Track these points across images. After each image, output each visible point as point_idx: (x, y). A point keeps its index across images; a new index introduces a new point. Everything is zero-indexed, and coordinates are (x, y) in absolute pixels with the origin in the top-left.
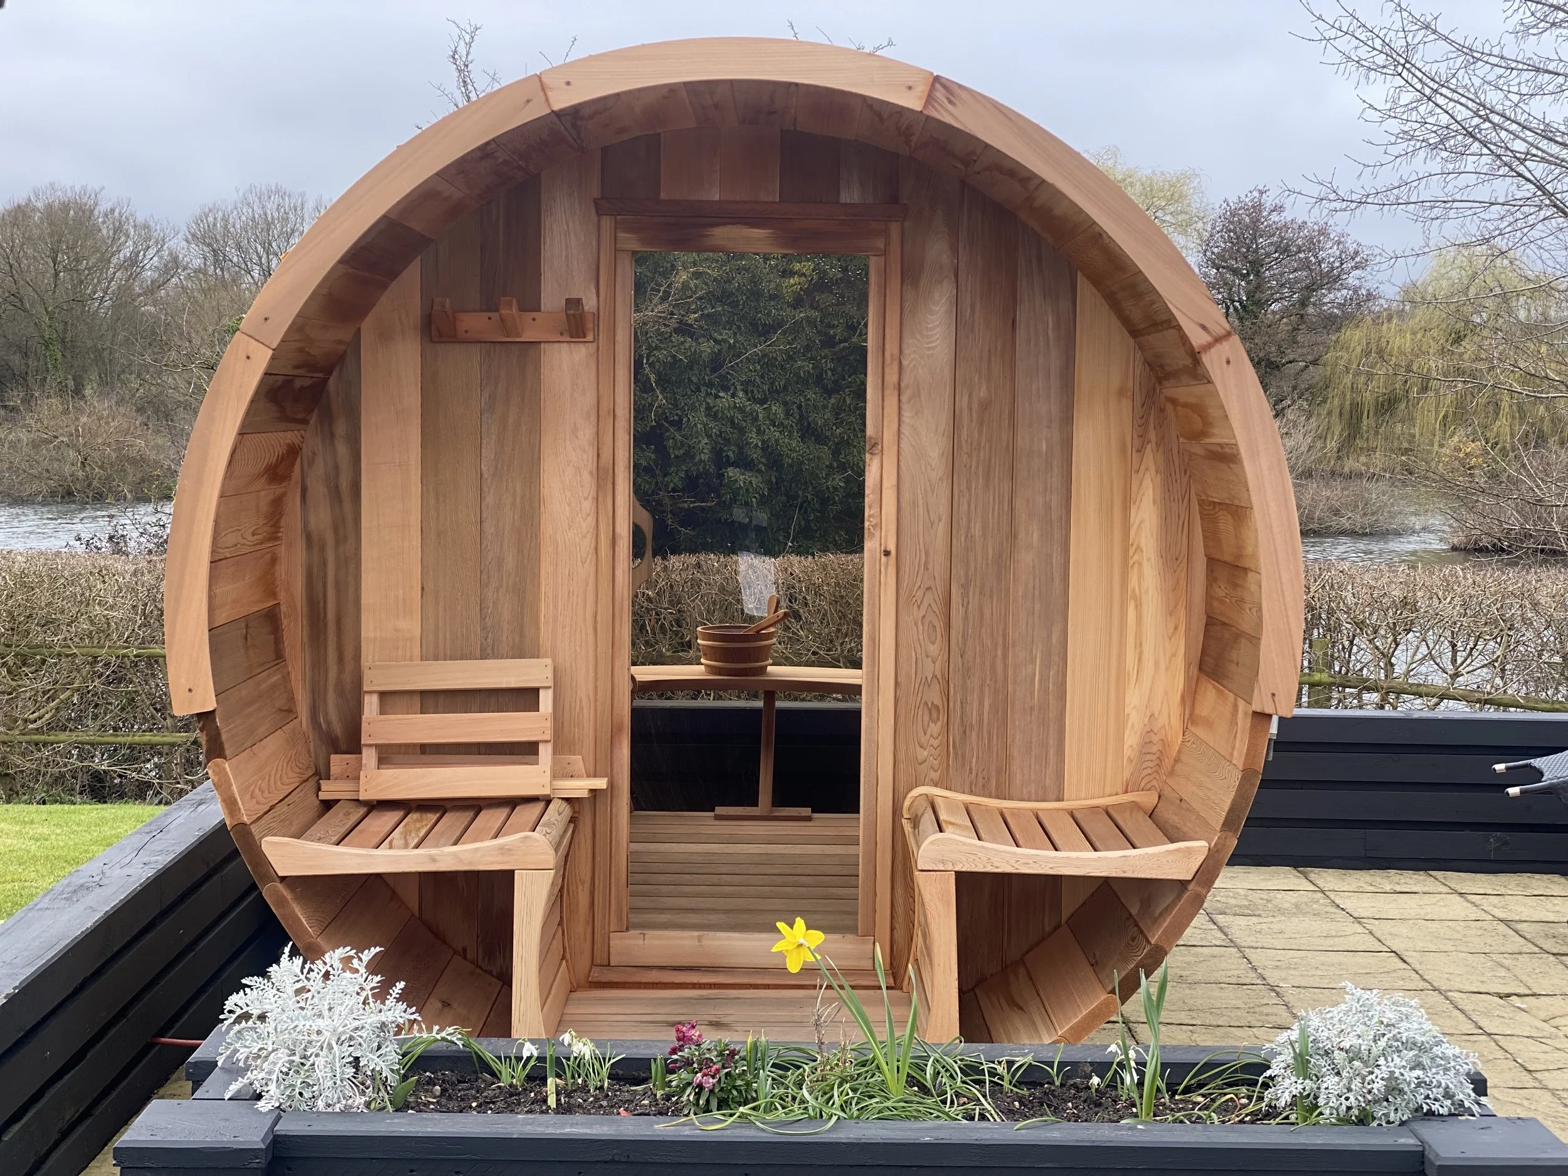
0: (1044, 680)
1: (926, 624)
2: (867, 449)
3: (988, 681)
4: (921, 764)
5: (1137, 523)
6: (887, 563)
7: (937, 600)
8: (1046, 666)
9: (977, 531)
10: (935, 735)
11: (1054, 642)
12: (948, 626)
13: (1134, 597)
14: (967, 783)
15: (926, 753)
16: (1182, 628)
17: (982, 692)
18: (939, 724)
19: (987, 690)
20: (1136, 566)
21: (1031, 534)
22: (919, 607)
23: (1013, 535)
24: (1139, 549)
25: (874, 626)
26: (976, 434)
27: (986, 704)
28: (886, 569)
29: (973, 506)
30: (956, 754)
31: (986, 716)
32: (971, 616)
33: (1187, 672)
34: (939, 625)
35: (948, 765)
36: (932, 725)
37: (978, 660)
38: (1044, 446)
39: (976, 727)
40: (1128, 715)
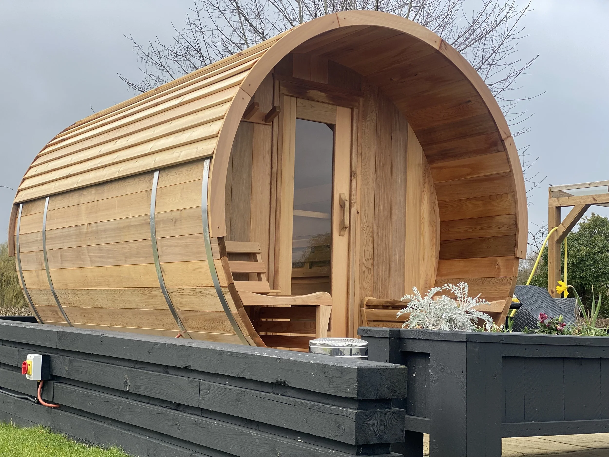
0: (399, 260)
1: (367, 238)
2: (353, 175)
3: (384, 261)
4: (365, 289)
5: (423, 209)
6: (358, 216)
7: (370, 231)
8: (400, 256)
9: (382, 208)
10: (370, 279)
11: (402, 247)
12: (373, 240)
13: (422, 234)
14: (379, 296)
15: (367, 285)
16: (434, 246)
17: (383, 264)
18: (371, 275)
19: (384, 263)
20: (423, 223)
21: (396, 210)
22: (365, 233)
23: (391, 210)
24: (423, 218)
25: (354, 238)
26: (381, 174)
27: (384, 268)
28: (358, 218)
29: (380, 198)
30: (375, 285)
31: (384, 273)
32: (380, 236)
33: (436, 260)
34: (371, 240)
35: (373, 290)
36: (369, 275)
37: (381, 252)
38: (399, 180)
39: (381, 276)
40: (421, 274)
